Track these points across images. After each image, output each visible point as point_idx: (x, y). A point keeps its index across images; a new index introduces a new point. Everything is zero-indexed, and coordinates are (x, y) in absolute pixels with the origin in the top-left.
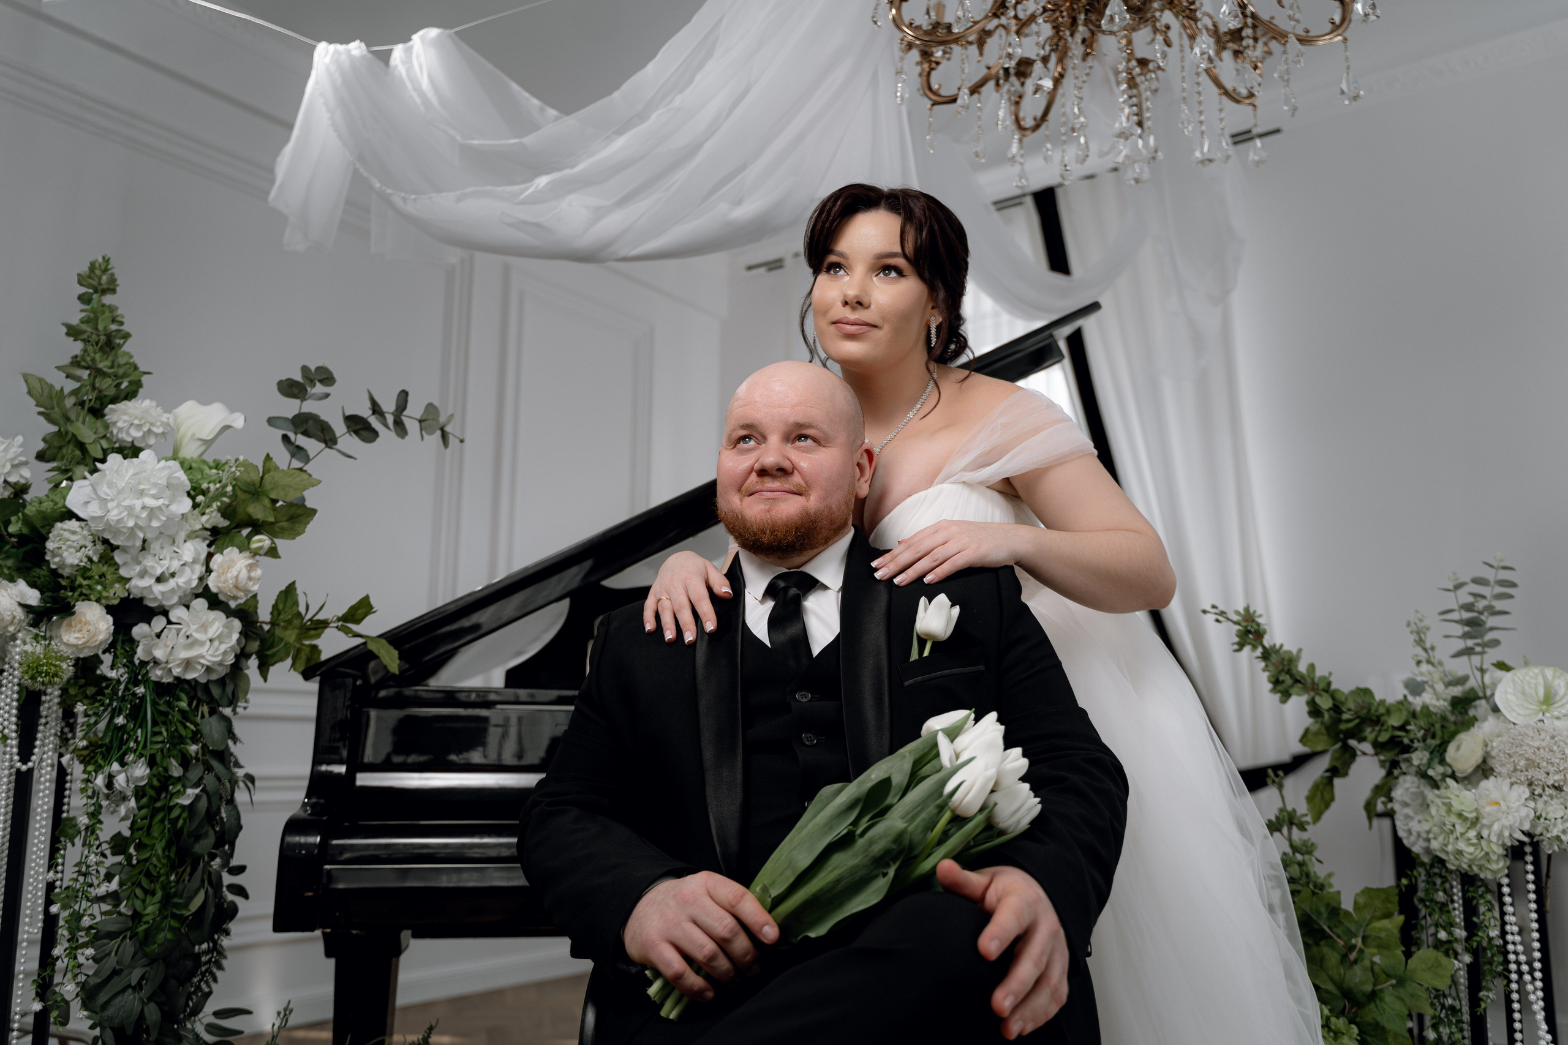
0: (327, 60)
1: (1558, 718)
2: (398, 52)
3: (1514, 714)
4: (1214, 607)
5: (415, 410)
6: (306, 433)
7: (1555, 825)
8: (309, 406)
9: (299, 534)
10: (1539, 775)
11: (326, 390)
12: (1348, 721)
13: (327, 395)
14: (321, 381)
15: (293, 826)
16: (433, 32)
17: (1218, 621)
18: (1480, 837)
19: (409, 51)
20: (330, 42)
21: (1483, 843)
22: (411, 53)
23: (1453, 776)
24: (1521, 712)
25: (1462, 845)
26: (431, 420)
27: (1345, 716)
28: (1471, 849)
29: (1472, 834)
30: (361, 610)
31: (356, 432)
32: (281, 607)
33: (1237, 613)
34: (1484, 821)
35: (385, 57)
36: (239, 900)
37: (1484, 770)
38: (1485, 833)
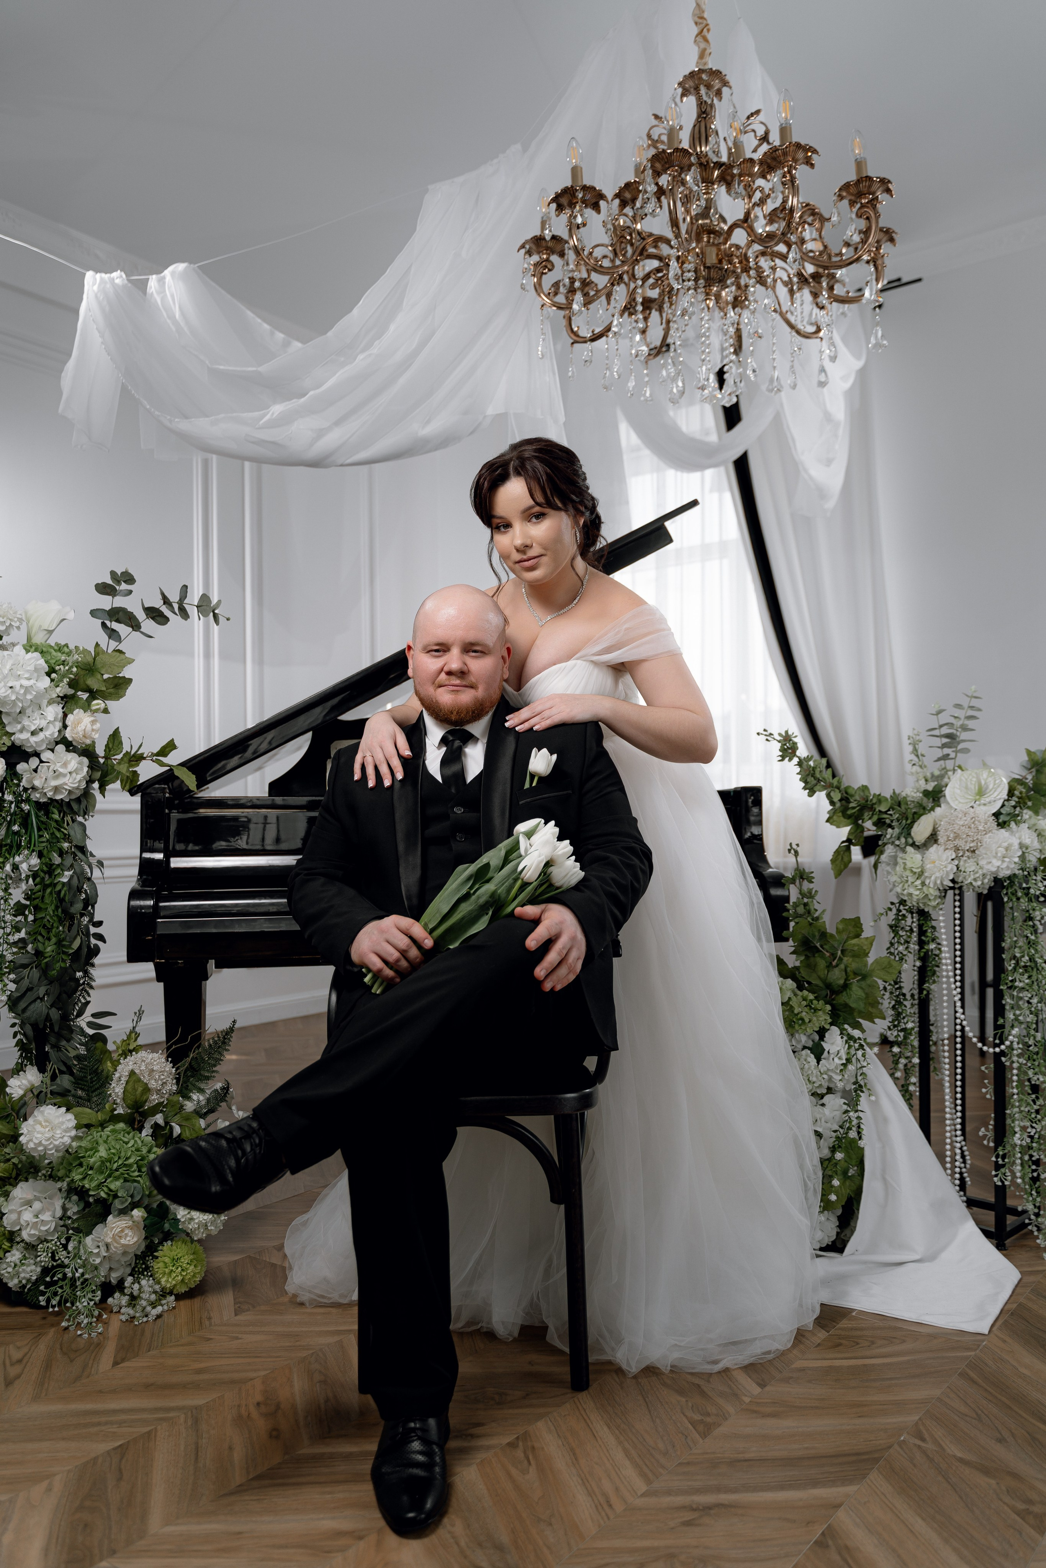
0: (95, 288)
1: (985, 805)
2: (153, 281)
3: (957, 802)
4: (765, 730)
5: (194, 597)
6: (118, 621)
7: (969, 876)
8: (119, 602)
9: (122, 697)
10: (960, 843)
11: (129, 587)
12: (854, 808)
13: (130, 592)
14: (125, 582)
15: (134, 895)
16: (181, 267)
17: (767, 740)
18: (923, 884)
19: (162, 281)
20: (97, 271)
21: (925, 888)
22: (164, 283)
23: (913, 845)
24: (961, 801)
25: (912, 890)
26: (205, 606)
27: (851, 805)
28: (917, 893)
29: (918, 882)
30: (169, 747)
31: (153, 618)
32: (111, 746)
33: (780, 734)
34: (926, 874)
35: (143, 286)
37: (933, 838)
38: (927, 882)
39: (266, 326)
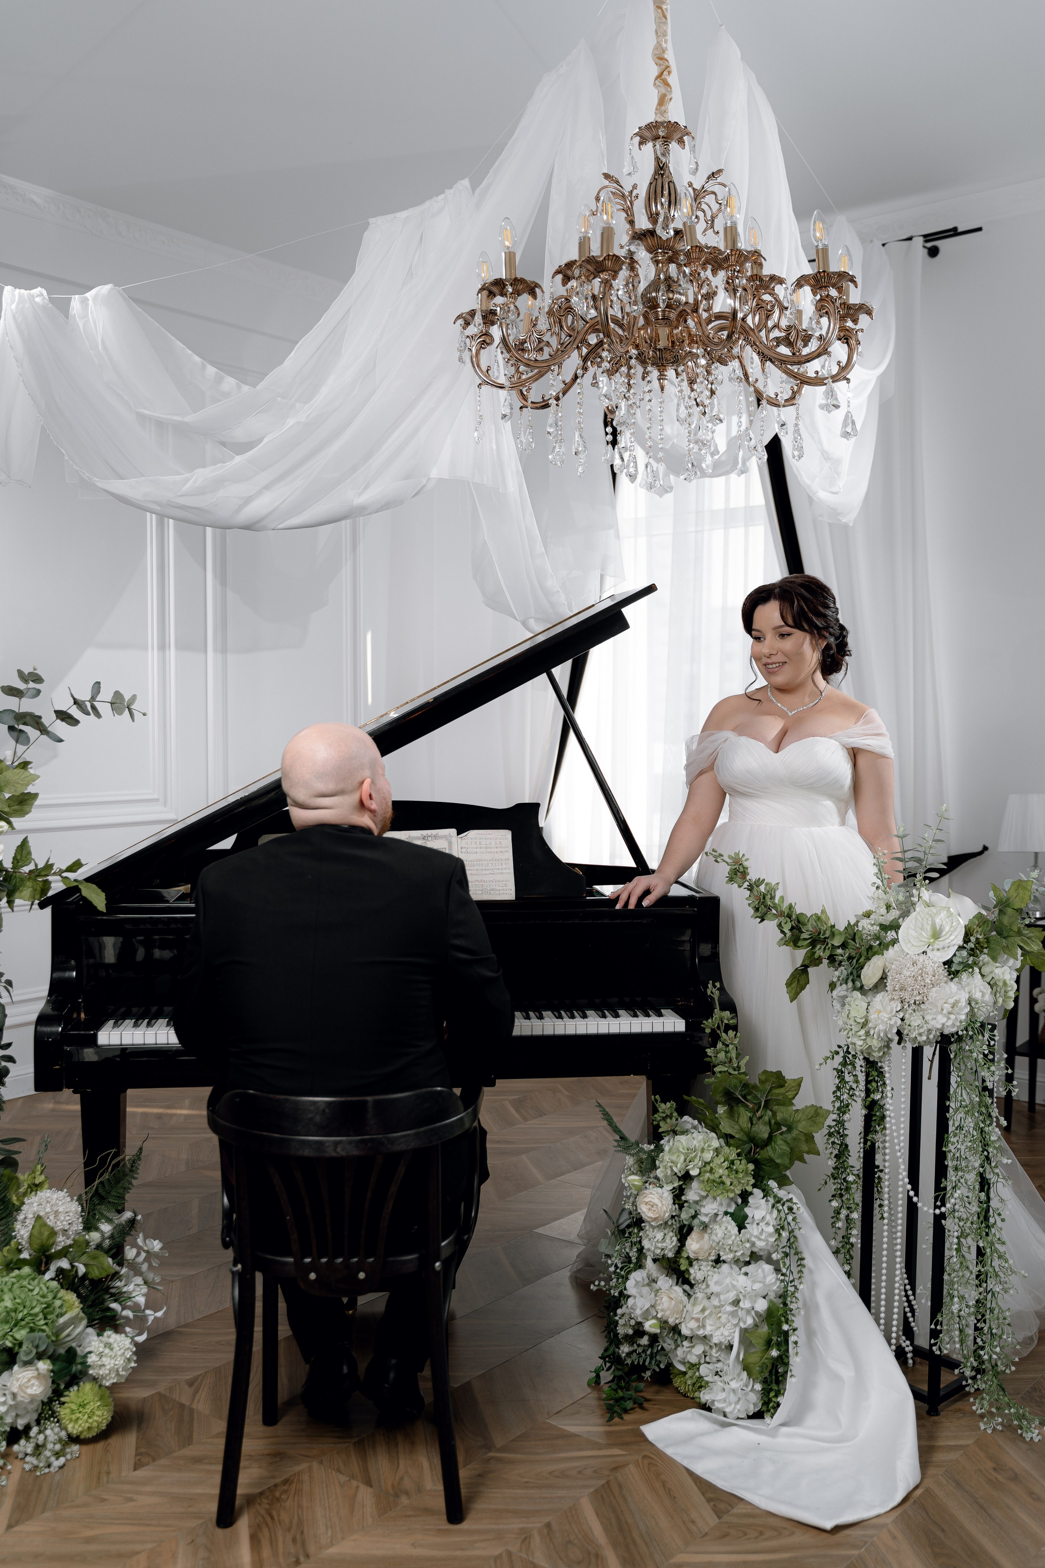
0: (14, 306)
1: (938, 950)
2: (76, 301)
3: (909, 945)
4: (714, 850)
5: (106, 694)
6: (25, 724)
7: (915, 1030)
8: (26, 705)
9: (27, 813)
10: (906, 995)
11: (37, 686)
12: (805, 939)
13: (38, 692)
14: (32, 681)
15: (42, 1020)
16: (105, 289)
17: (716, 861)
18: (867, 1034)
19: (84, 302)
20: (16, 286)
21: (868, 1040)
22: (87, 305)
23: (861, 989)
24: (915, 944)
25: (855, 1040)
26: (119, 704)
27: (804, 936)
28: (861, 1043)
29: (862, 1032)
30: (76, 866)
31: (62, 720)
32: (19, 857)
33: (730, 857)
34: (870, 1025)
35: (64, 307)
36: (9, 1065)
37: (881, 984)
38: (872, 1032)
39: (197, 359)
